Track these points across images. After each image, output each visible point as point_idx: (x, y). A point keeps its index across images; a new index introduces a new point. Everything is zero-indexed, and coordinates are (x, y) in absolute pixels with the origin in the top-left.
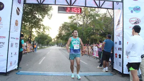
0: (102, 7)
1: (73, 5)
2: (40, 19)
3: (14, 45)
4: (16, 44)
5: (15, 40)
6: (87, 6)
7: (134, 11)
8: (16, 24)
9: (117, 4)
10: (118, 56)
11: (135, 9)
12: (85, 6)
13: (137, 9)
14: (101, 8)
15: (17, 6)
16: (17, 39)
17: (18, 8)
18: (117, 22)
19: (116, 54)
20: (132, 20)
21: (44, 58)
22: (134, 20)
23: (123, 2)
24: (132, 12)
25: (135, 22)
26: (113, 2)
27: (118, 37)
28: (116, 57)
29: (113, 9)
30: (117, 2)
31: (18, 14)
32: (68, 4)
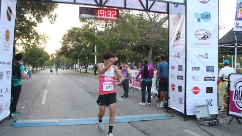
0: (151, 10)
1: (106, 5)
2: (34, 22)
3: (5, 75)
4: (7, 72)
5: (6, 65)
6: (127, 7)
7: (201, 20)
8: (6, 37)
9: (176, 6)
10: (177, 89)
11: (203, 16)
12: (124, 7)
13: (207, 16)
14: (149, 11)
15: (7, 4)
16: (9, 63)
17: (9, 8)
18: (175, 34)
19: (173, 85)
20: (199, 33)
21: (46, 91)
22: (202, 33)
23: (186, 5)
24: (199, 20)
25: (203, 36)
26: (168, 3)
27: (177, 58)
28: (174, 89)
29: (168, 13)
30: (174, 3)
31: (9, 19)
32: (96, 4)
